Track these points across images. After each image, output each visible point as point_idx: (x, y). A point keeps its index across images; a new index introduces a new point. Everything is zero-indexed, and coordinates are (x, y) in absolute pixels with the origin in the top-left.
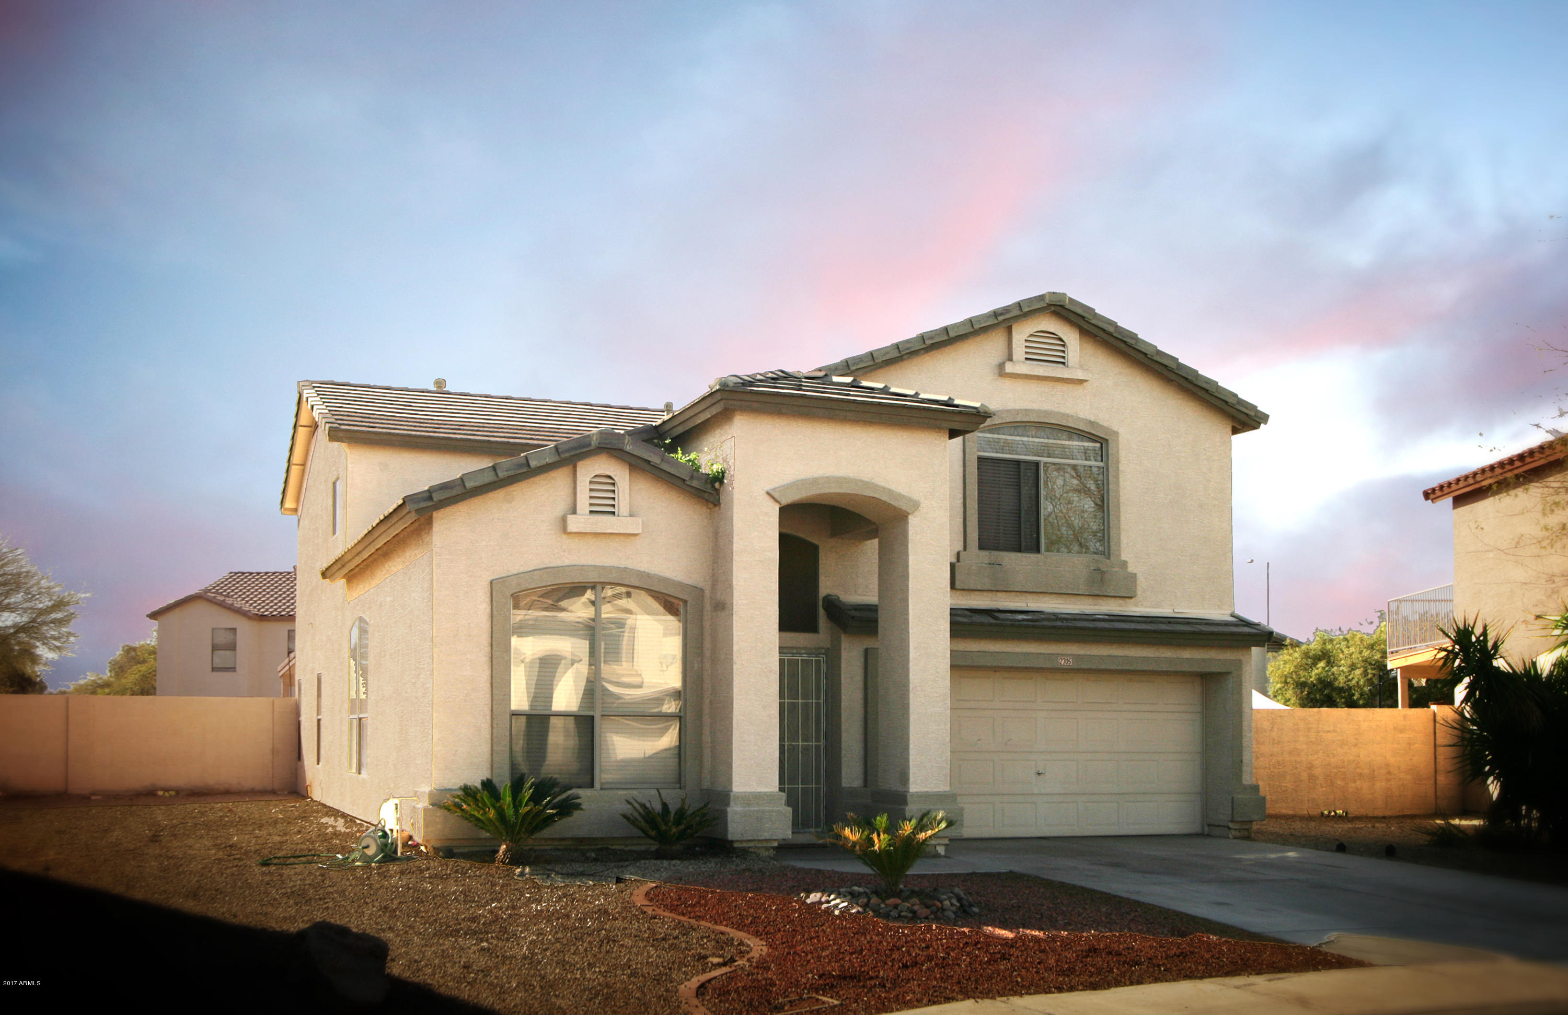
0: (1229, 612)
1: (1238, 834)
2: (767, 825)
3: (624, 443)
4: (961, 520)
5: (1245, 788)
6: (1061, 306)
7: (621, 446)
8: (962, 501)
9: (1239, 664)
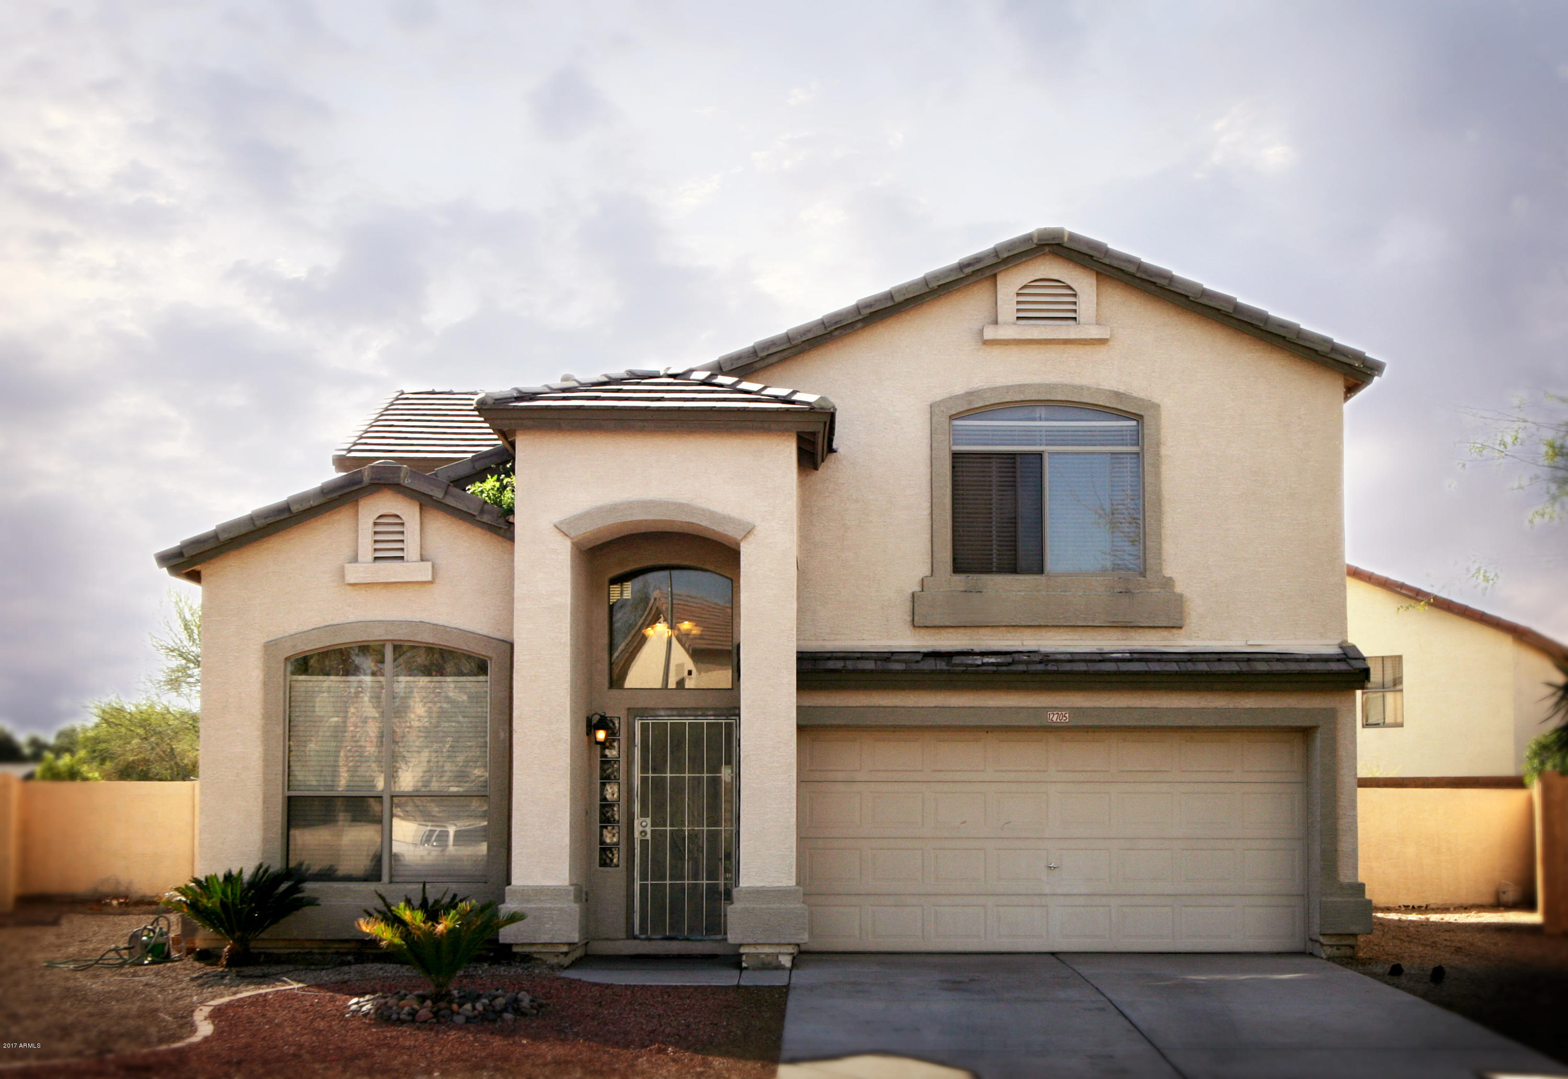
0: (1337, 642)
1: (1335, 952)
2: (547, 926)
3: (399, 477)
4: (929, 536)
5: (1342, 887)
6: (1058, 244)
7: (396, 481)
8: (928, 511)
9: (1332, 715)
